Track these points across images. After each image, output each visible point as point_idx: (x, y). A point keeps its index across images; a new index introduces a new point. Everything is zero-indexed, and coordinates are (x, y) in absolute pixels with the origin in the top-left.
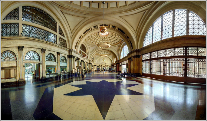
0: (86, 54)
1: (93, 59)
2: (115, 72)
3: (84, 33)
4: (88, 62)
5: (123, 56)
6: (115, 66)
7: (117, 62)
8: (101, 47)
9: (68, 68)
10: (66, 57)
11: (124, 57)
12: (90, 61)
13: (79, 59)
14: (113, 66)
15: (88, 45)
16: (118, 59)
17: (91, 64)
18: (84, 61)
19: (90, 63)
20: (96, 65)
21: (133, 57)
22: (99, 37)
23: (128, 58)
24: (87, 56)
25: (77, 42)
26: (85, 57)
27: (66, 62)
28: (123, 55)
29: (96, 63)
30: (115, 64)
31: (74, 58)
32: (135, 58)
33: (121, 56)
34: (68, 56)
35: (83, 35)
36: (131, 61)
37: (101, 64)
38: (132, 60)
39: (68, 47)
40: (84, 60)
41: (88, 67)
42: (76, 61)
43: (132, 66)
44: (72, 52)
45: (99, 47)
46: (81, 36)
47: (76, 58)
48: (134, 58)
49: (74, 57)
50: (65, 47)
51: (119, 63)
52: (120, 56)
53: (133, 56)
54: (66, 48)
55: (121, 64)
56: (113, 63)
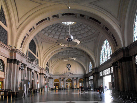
0: (36, 56)
1: (47, 65)
2: (92, 91)
3: (37, 24)
4: (39, 71)
5: (104, 60)
6: (91, 78)
7: (94, 71)
8: (63, 45)
9: (6, 82)
10: (5, 61)
11: (106, 60)
12: (41, 69)
13: (25, 65)
14: (88, 78)
15: (40, 39)
16: (96, 65)
17: (43, 76)
18: (31, 70)
19: (41, 74)
20: (52, 77)
21: (119, 61)
22: (59, 26)
23: (112, 64)
24: (38, 60)
25: (25, 37)
26: (34, 63)
27: (3, 71)
28: (104, 57)
29: (52, 73)
30: (91, 74)
31: (17, 64)
32: (123, 63)
33: (101, 59)
34: (8, 59)
35: (35, 26)
36: (117, 68)
37: (63, 75)
38: (119, 67)
39: (9, 43)
40: (32, 68)
41: (37, 81)
42: (20, 69)
43: (120, 77)
44: (17, 54)
45: (60, 44)
46: (32, 28)
47: (20, 64)
48: (121, 63)
49: (18, 62)
50: (4, 43)
51: (98, 73)
52: (99, 58)
53: (119, 59)
54: (6, 44)
55: (101, 74)
56: (87, 73)
